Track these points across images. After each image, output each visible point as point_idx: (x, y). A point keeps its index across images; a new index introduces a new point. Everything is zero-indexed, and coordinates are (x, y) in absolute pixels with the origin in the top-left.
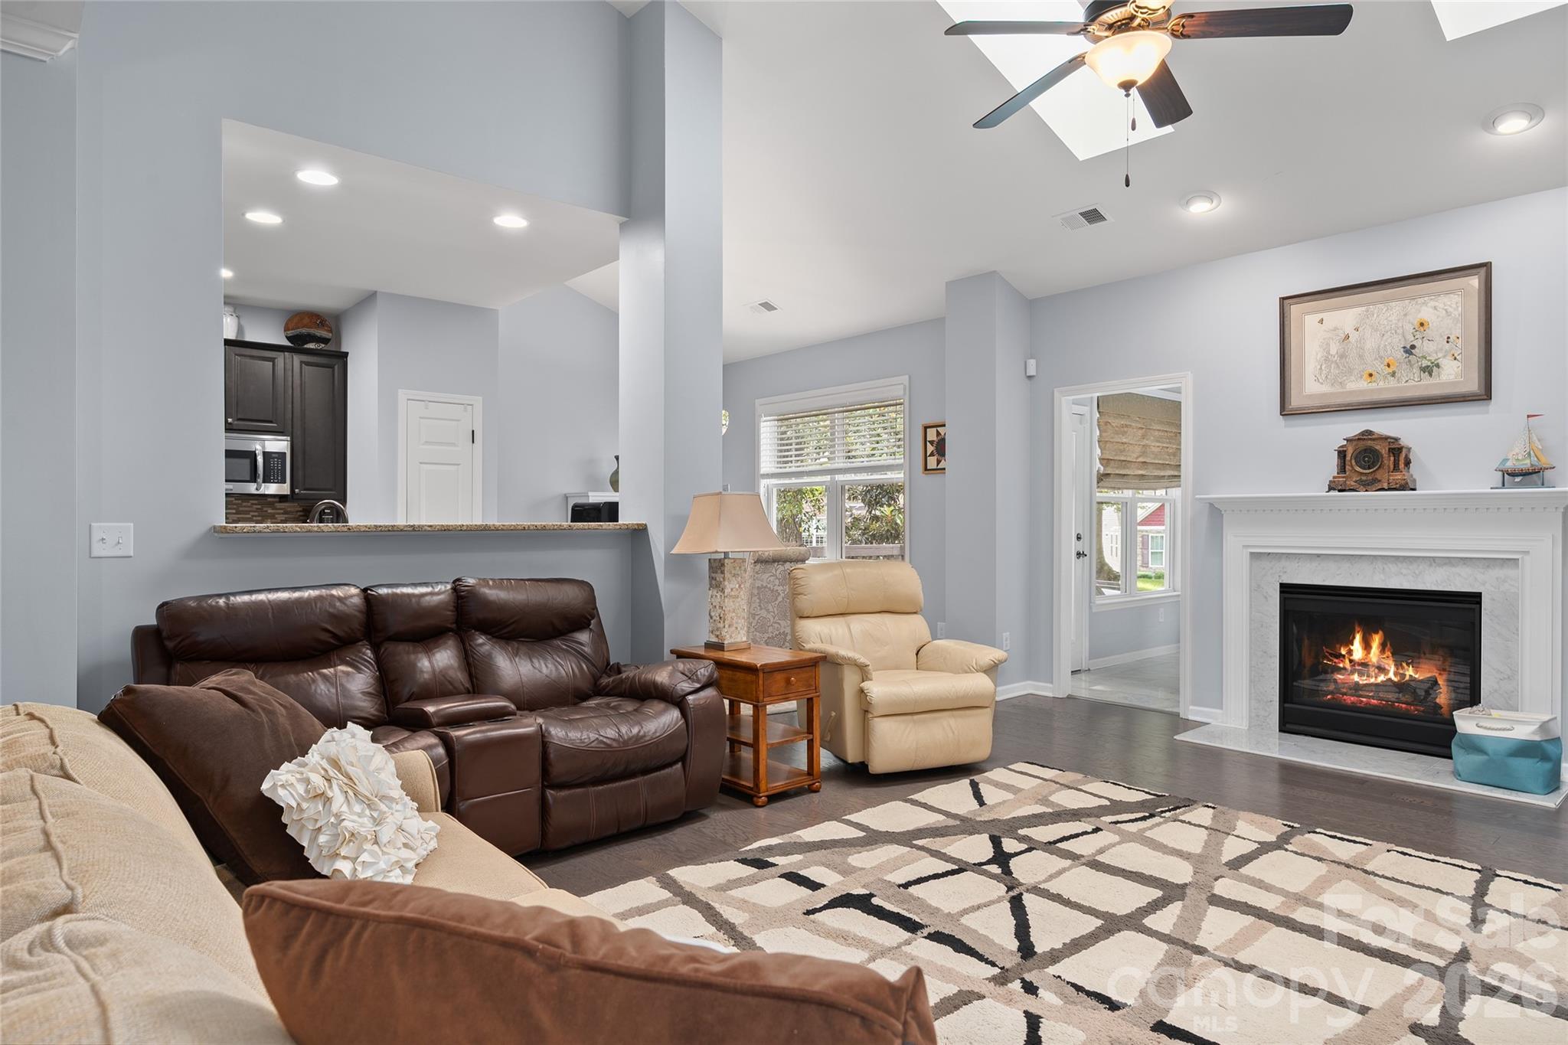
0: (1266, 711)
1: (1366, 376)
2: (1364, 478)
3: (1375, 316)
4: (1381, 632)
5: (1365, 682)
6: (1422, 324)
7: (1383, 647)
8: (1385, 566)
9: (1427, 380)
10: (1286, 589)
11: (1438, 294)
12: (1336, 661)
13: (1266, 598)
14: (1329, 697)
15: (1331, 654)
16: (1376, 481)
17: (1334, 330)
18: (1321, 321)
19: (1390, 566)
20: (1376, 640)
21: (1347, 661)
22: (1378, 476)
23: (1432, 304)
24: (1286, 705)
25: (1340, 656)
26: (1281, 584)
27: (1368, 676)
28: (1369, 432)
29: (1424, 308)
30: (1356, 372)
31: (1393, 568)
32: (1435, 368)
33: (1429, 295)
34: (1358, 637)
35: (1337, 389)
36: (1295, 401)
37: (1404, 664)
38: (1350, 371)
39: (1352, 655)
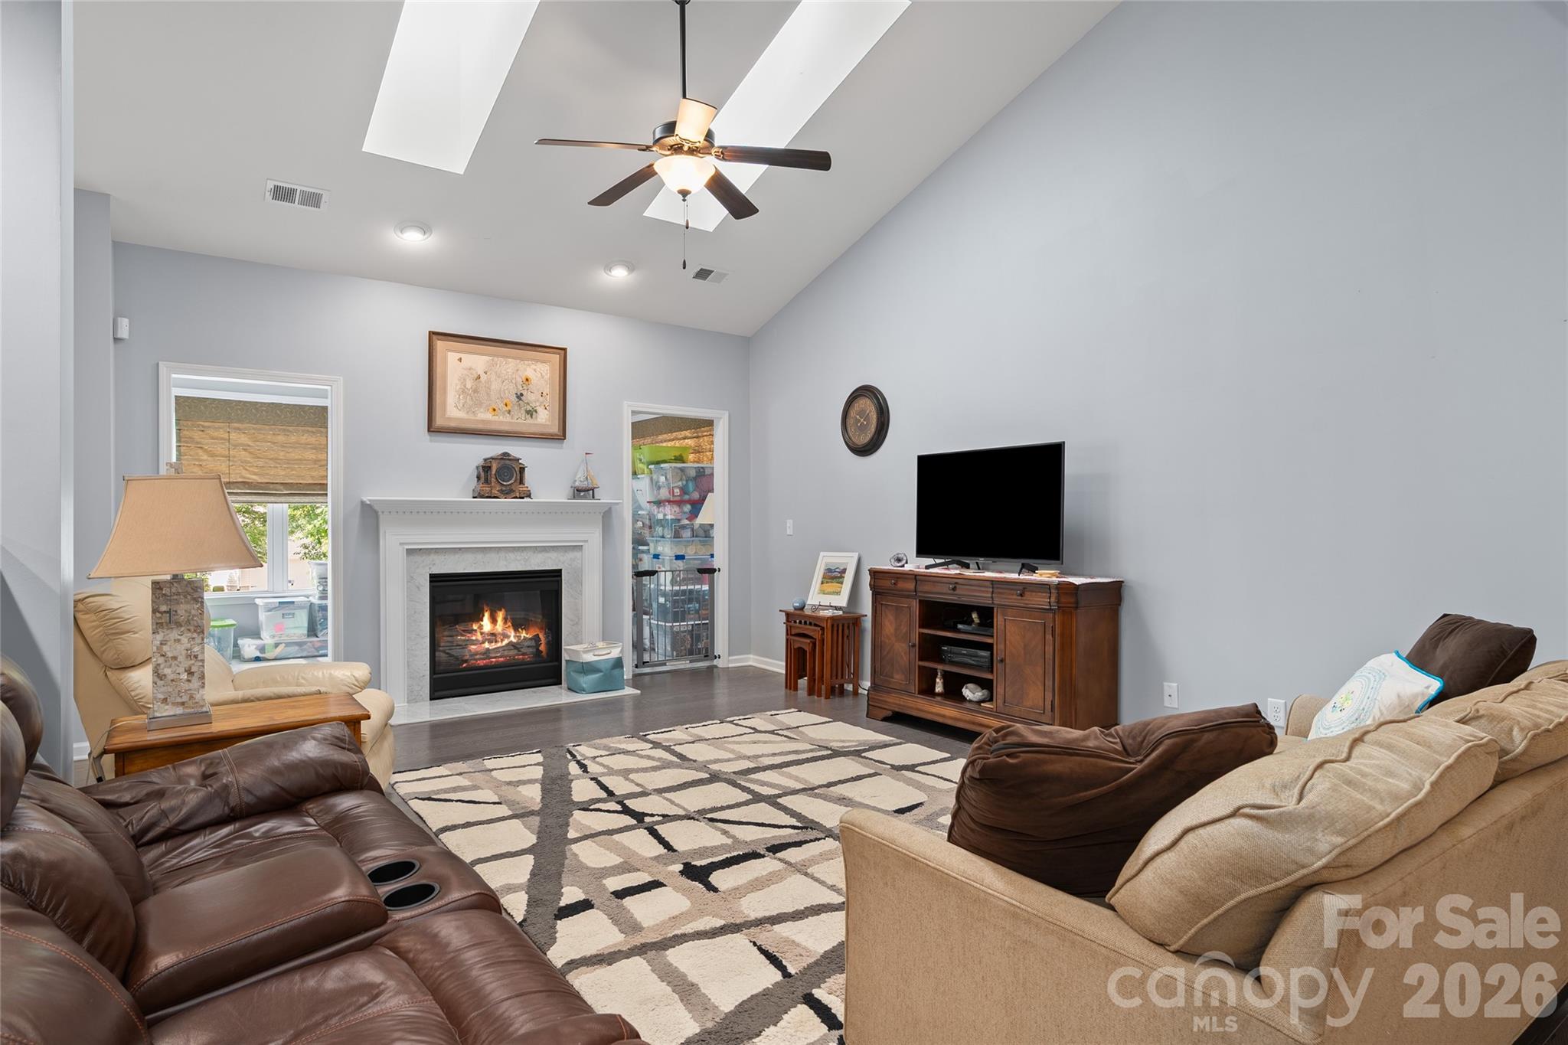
0: (419, 685)
1: (491, 410)
2: (504, 488)
3: (498, 366)
4: (503, 610)
5: (494, 647)
6: (527, 380)
7: (505, 620)
8: (507, 555)
9: (530, 421)
10: (434, 578)
11: (537, 361)
12: (469, 635)
13: (418, 588)
14: (464, 665)
15: (464, 631)
16: (512, 491)
17: (470, 369)
18: (460, 360)
19: (510, 554)
20: (500, 615)
21: (479, 634)
22: (513, 488)
23: (533, 367)
24: (435, 676)
25: (472, 631)
26: (430, 574)
27: (496, 642)
28: (506, 454)
29: (528, 369)
30: (484, 405)
31: (512, 556)
32: (534, 413)
33: (532, 360)
34: (487, 615)
35: (471, 417)
36: (439, 422)
37: (520, 630)
38: (481, 404)
39: (482, 629)
